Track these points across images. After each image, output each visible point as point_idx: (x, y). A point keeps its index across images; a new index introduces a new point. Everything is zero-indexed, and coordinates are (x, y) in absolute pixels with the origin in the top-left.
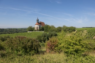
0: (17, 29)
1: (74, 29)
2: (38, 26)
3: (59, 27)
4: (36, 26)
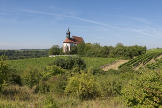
0: (38, 52)
1: (138, 50)
2: (69, 45)
3: (106, 47)
4: (65, 44)
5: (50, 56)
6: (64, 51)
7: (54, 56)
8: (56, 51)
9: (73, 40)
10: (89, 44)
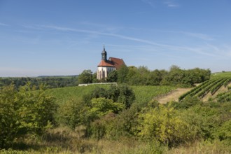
0: (61, 79)
1: (201, 74)
2: (105, 69)
3: (157, 71)
4: (100, 69)
5: (80, 85)
6: (99, 78)
7: (86, 85)
8: (88, 78)
9: (110, 62)
10: (132, 67)
